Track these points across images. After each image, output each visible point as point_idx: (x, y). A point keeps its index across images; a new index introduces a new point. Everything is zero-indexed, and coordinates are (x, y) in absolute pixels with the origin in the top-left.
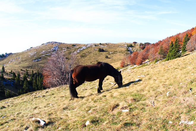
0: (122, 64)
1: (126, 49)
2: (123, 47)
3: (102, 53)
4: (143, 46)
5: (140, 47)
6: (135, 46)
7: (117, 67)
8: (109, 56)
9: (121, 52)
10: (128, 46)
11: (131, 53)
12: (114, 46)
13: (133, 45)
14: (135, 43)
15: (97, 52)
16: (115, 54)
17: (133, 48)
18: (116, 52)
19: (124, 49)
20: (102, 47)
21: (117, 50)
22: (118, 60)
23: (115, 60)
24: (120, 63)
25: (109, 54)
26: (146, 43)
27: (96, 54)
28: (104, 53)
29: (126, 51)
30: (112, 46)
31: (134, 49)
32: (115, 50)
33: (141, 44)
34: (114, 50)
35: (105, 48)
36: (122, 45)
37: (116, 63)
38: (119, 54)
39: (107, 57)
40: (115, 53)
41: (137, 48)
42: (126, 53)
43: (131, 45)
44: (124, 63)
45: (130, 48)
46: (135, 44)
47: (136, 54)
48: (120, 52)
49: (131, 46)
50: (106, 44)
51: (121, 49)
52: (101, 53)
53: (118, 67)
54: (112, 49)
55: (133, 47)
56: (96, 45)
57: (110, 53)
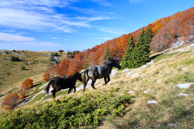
0: (45, 76)
1: (50, 59)
2: (46, 56)
3: (16, 63)
4: (71, 54)
5: (67, 57)
6: (62, 55)
7: (38, 81)
8: (27, 67)
9: (44, 62)
10: (52, 55)
11: (57, 63)
12: (34, 55)
13: (59, 53)
14: (61, 51)
15: (9, 62)
16: (35, 65)
17: (59, 58)
18: (37, 61)
19: (47, 59)
20: (16, 55)
21: (38, 59)
22: (39, 72)
23: (35, 73)
24: (43, 75)
25: (27, 65)
26: (75, 52)
27: (7, 65)
28: (20, 63)
29: (50, 60)
30: (32, 55)
31: (61, 59)
32: (36, 60)
33: (69, 53)
34: (34, 59)
35: (20, 57)
36: (45, 53)
37: (37, 76)
38: (41, 64)
39: (24, 69)
40: (36, 63)
41: (64, 58)
42: (50, 64)
43: (57, 53)
44: (49, 75)
45: (55, 57)
46: (62, 53)
47: (66, 63)
48: (42, 62)
49: (57, 55)
50: (23, 51)
51: (44, 58)
52: (14, 63)
53: (40, 82)
54: (31, 59)
55: (60, 56)
56: (7, 53)
57: (29, 63)
